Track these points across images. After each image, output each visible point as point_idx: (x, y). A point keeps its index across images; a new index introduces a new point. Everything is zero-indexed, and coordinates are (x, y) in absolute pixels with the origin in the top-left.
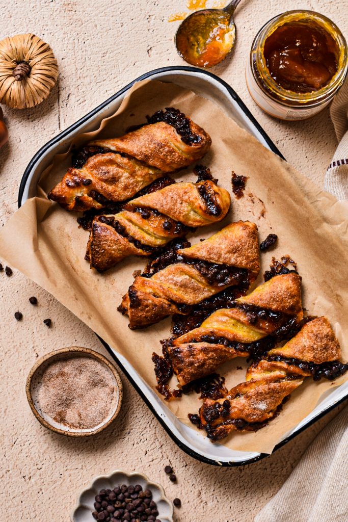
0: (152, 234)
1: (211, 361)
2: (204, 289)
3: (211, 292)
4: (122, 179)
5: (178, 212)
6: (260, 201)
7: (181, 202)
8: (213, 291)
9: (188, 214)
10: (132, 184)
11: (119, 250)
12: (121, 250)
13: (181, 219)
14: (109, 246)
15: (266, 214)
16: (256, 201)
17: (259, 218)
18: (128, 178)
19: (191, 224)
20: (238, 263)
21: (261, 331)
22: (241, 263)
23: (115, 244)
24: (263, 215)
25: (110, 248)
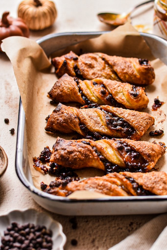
0: (92, 92)
1: (78, 153)
2: (102, 125)
3: (105, 130)
4: (95, 69)
5: (114, 88)
6: (165, 115)
7: (119, 85)
8: (106, 130)
9: (119, 93)
10: (99, 74)
11: (69, 88)
12: (69, 89)
13: (113, 92)
14: (65, 84)
15: (164, 122)
16: (163, 114)
17: (159, 123)
18: (99, 70)
19: (117, 99)
20: (131, 120)
21: (121, 159)
22: (133, 121)
23: (69, 84)
24: (162, 122)
25: (65, 85)
